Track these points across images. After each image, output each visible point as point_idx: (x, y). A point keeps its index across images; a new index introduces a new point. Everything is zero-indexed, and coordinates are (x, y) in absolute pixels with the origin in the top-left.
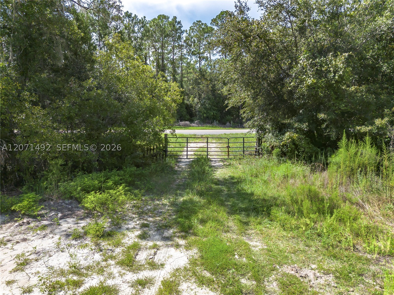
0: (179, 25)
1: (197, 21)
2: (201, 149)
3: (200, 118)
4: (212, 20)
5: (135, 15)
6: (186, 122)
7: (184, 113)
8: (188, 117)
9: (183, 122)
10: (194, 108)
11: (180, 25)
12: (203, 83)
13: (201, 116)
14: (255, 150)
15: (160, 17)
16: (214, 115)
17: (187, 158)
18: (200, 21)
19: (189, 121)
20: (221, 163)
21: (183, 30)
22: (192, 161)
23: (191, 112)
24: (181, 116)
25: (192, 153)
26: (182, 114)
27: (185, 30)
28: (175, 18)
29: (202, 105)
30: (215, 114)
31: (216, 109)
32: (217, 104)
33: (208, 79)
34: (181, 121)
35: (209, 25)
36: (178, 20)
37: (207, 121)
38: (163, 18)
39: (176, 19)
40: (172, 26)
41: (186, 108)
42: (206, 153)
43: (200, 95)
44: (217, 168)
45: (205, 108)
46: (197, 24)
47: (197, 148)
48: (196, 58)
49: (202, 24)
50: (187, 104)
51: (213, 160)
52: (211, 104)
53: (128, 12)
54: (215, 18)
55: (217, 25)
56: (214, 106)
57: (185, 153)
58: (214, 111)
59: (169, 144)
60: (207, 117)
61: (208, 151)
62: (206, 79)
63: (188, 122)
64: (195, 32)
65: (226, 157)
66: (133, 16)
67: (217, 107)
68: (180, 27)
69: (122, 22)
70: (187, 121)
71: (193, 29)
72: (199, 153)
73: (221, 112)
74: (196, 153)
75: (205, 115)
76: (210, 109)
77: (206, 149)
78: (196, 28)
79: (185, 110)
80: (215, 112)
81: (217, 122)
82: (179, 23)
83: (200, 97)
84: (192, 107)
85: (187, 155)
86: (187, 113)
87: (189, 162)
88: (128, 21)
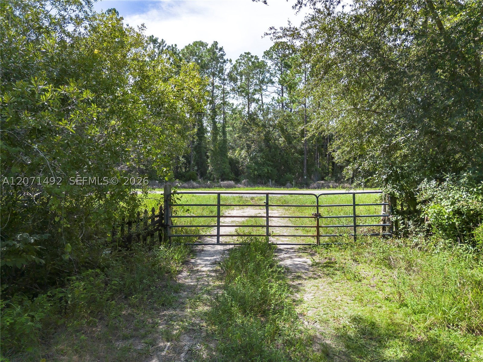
0: (221, 53)
1: (245, 53)
2: (252, 222)
3: (248, 177)
4: (265, 52)
5: (163, 40)
6: (230, 182)
7: (227, 170)
8: (232, 175)
9: (225, 182)
10: (241, 163)
11: (223, 52)
12: (253, 130)
13: (250, 174)
14: (382, 223)
15: (195, 44)
16: (268, 172)
17: (218, 243)
18: (249, 53)
19: (234, 181)
20: (307, 260)
21: (226, 59)
22: (228, 250)
23: (237, 169)
24: (223, 175)
25: (232, 230)
26: (224, 172)
27: (229, 59)
28: (216, 43)
29: (251, 159)
30: (270, 171)
31: (272, 164)
32: (272, 157)
33: (260, 124)
34: (223, 180)
35: (261, 59)
36: (219, 46)
37: (259, 180)
38: (199, 45)
39: (217, 45)
40: (211, 53)
41: (230, 163)
42: (263, 231)
43: (249, 147)
44: (299, 277)
45: (256, 163)
46: (245, 56)
47: (243, 219)
48: (243, 100)
49: (252, 57)
50: (231, 158)
51: (282, 247)
52: (264, 157)
53: (153, 36)
54: (268, 49)
55: (271, 58)
56: (269, 160)
57: (214, 231)
58: (268, 167)
59: (174, 208)
60: (259, 175)
61: (268, 226)
62: (257, 125)
63: (232, 182)
64: (242, 66)
65: (314, 241)
66: (159, 41)
67: (272, 162)
68: (222, 55)
69: (145, 49)
70: (231, 180)
71: (239, 63)
72: (247, 230)
73: (277, 169)
74: (241, 230)
75: (256, 172)
76: (263, 164)
77: (263, 221)
78: (243, 61)
79: (229, 166)
80: (270, 168)
81: (274, 182)
82: (221, 49)
83: (248, 149)
84: (238, 162)
85: (218, 236)
86: (232, 170)
87: (223, 252)
88: (152, 47)
